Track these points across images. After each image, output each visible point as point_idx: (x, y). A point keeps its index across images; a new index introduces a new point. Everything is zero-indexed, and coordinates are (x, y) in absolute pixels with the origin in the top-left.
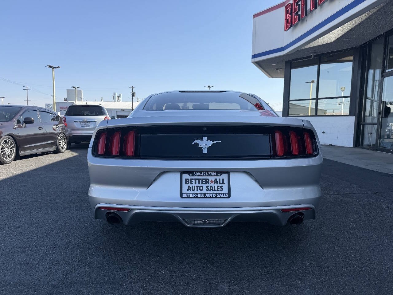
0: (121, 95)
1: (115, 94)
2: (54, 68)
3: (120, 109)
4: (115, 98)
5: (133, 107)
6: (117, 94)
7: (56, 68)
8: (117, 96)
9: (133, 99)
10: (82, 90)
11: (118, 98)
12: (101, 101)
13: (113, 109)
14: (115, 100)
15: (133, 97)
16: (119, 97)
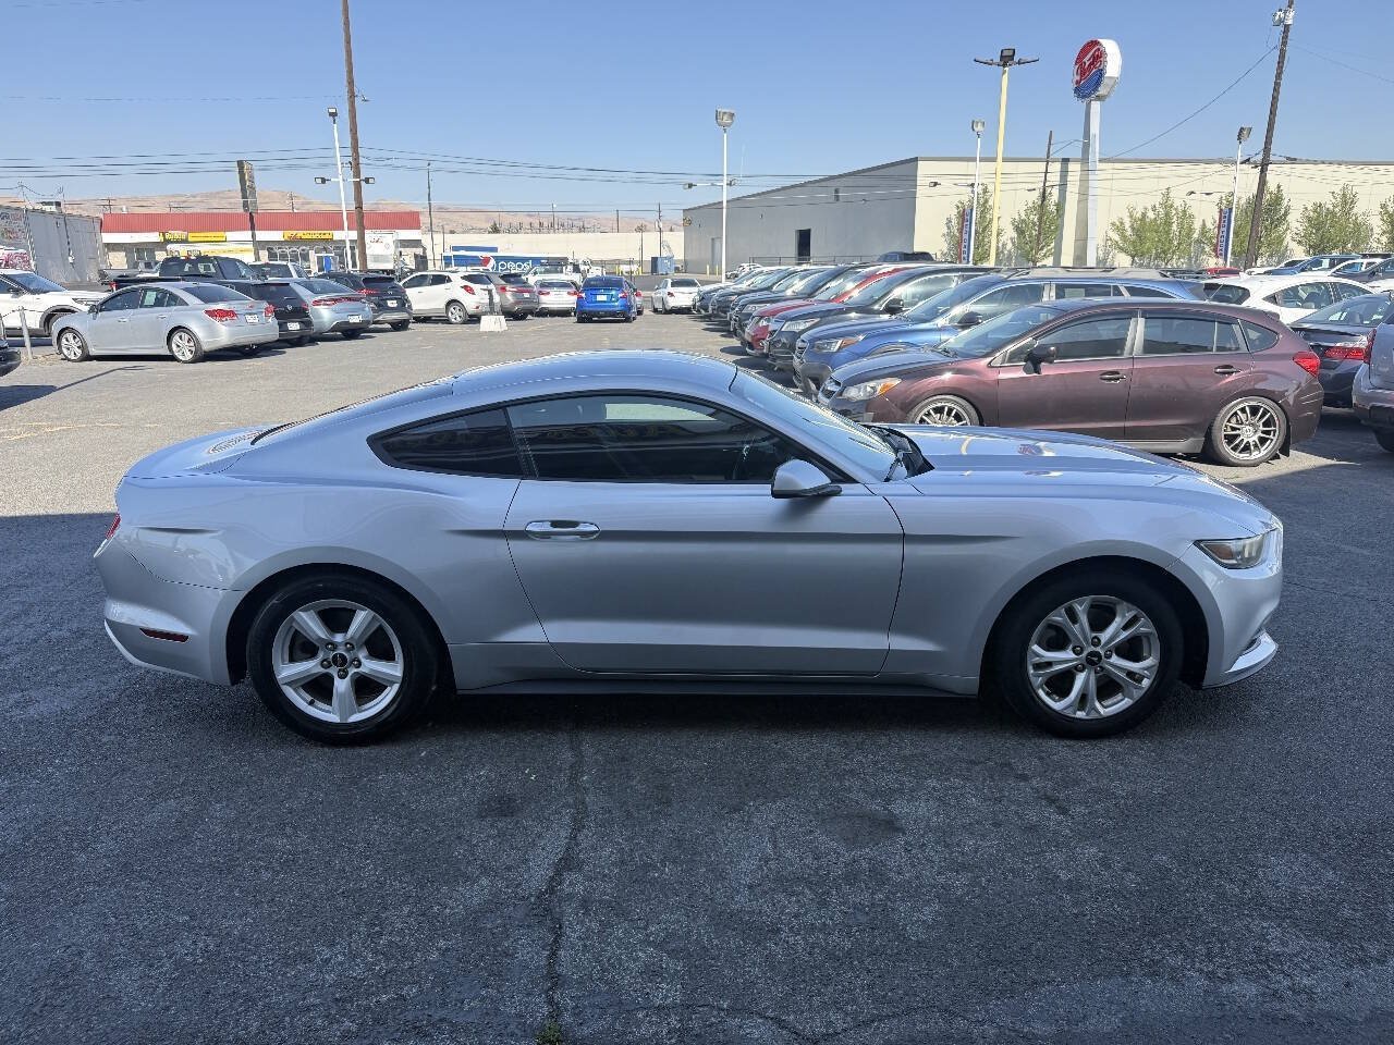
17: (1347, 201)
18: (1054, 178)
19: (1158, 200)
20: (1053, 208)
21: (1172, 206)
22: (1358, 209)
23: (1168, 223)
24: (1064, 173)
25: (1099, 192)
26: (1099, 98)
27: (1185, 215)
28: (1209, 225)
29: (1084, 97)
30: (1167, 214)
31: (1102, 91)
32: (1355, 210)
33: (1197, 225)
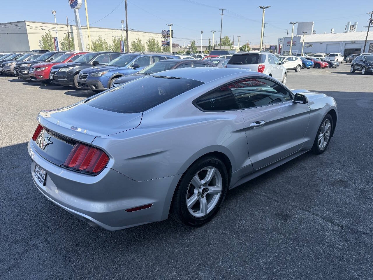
0: (357, 24)
1: (349, 22)
2: (265, 8)
3: (350, 41)
4: (348, 28)
5: (367, 37)
6: (351, 23)
7: (267, 8)
8: (351, 26)
9: (369, 28)
10: (314, 22)
11: (352, 28)
12: (332, 32)
13: (341, 42)
14: (348, 30)
15: (371, 26)
16: (353, 26)
17: (139, 41)
18: (70, 29)
19: (98, 38)
20: (71, 39)
21: (102, 40)
22: (142, 43)
23: (101, 45)
24: (71, 29)
25: (83, 35)
26: (77, 8)
27: (105, 43)
28: (111, 46)
29: (73, 7)
30: (101, 42)
31: (78, 6)
32: (141, 43)
33: (109, 45)
